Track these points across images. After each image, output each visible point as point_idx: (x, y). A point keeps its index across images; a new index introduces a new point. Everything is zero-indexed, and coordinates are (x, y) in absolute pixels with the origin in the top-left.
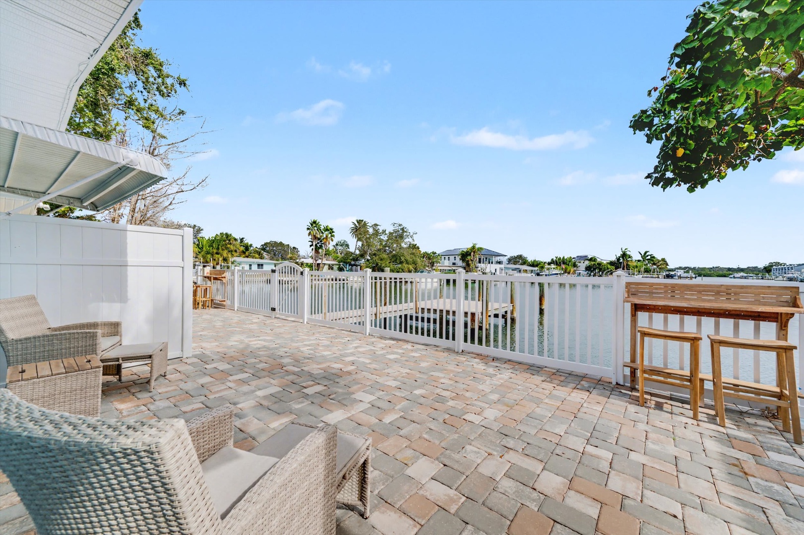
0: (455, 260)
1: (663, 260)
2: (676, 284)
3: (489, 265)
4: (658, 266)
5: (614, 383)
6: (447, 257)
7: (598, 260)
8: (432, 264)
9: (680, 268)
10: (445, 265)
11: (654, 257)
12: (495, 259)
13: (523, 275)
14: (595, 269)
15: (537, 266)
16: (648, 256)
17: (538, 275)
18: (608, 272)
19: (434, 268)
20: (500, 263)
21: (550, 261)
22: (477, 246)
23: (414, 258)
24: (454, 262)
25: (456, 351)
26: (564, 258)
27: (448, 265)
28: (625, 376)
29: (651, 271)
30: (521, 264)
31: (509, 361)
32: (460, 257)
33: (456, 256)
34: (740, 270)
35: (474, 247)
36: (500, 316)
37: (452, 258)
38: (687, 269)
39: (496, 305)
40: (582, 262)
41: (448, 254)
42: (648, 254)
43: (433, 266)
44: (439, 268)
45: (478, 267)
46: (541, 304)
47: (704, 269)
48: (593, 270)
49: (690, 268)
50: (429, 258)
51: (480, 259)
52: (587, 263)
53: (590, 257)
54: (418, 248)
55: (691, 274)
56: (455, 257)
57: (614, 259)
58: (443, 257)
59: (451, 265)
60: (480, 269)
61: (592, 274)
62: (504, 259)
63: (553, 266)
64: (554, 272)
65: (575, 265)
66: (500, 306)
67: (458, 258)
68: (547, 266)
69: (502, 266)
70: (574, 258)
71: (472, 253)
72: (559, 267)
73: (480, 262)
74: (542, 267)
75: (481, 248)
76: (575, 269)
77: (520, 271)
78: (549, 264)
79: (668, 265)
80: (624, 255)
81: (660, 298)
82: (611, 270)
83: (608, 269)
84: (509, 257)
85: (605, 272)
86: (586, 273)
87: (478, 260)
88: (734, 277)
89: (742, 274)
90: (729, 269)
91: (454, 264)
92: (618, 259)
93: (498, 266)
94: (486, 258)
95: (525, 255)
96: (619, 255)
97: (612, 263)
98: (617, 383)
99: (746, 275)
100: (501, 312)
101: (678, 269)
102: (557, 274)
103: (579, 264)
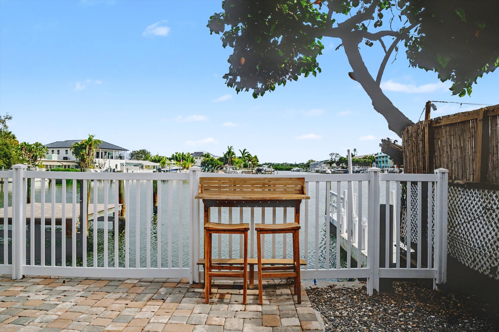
0: (67, 153)
1: (256, 157)
2: (237, 178)
3: (108, 160)
4: (252, 162)
5: (191, 283)
6: (56, 150)
7: (211, 156)
8: (35, 158)
9: (266, 164)
10: (53, 159)
11: (249, 154)
12: (115, 154)
13: (145, 171)
14: (208, 165)
15: (159, 161)
16: (245, 154)
17: (159, 170)
18: (218, 167)
19: (37, 163)
20: (121, 158)
21: (170, 156)
22: (94, 138)
23: (7, 150)
24: (66, 156)
25: (14, 278)
26: (183, 154)
27: (56, 160)
28: (200, 274)
29: (248, 166)
30: (144, 160)
31: (87, 279)
32: (72, 150)
33: (69, 149)
34: (297, 165)
35: (90, 139)
36: (106, 219)
37: (63, 151)
38: (270, 165)
39: (101, 207)
40: (199, 158)
41: (56, 146)
42: (246, 151)
43: (36, 160)
44: (44, 163)
45: (95, 163)
46: (155, 201)
47: (278, 165)
48: (207, 166)
49: (271, 164)
50: (30, 151)
51: (98, 153)
52: (202, 159)
53: (205, 153)
54: (14, 137)
55: (272, 169)
56: (67, 151)
57: (222, 156)
58: (50, 150)
59: (62, 159)
60: (97, 164)
61: (207, 169)
62: (126, 154)
63: (173, 162)
64: (174, 168)
65: (192, 161)
66: (106, 207)
67: (70, 152)
68: (168, 162)
69: (123, 161)
70: (192, 154)
71: (88, 147)
72: (178, 163)
73: (98, 157)
74: (164, 163)
75: (99, 141)
76: (193, 164)
77: (142, 167)
78: (170, 159)
79: (258, 161)
80: (230, 153)
81: (226, 192)
82: (221, 166)
83: (218, 164)
84: (131, 151)
85: (216, 168)
86: (202, 168)
87: (95, 154)
88: (294, 171)
89: (297, 168)
90: (291, 165)
91: (65, 158)
92: (225, 156)
93: (119, 162)
94: (106, 152)
95: (148, 150)
96: (225, 152)
97: (221, 159)
98: (193, 282)
99: (299, 169)
100: (106, 215)
101: (264, 164)
102: (177, 170)
103: (196, 160)
